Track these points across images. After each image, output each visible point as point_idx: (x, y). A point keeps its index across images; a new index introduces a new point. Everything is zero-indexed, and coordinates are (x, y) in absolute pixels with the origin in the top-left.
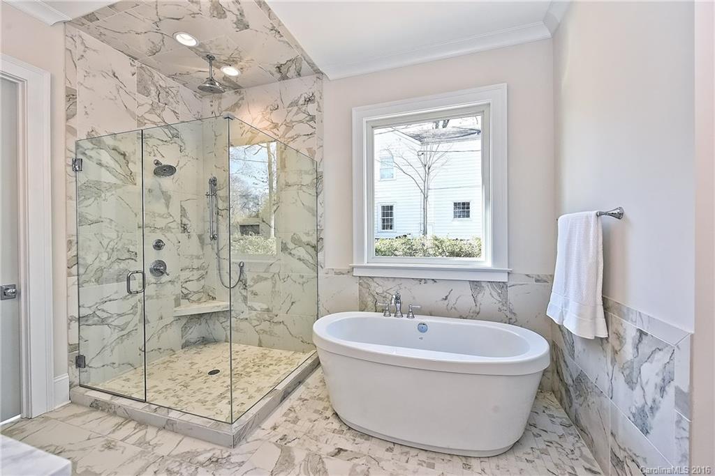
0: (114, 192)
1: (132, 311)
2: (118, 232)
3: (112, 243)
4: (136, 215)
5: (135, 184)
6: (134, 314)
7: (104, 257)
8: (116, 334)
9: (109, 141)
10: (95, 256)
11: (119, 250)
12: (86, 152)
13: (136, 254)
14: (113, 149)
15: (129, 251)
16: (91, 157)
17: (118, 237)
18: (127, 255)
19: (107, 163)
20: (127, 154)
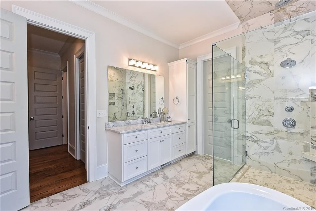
0: (261, 83)
1: (270, 142)
2: (263, 102)
3: (260, 107)
4: (273, 93)
5: (273, 76)
6: (272, 144)
7: (256, 113)
8: (261, 150)
9: (259, 60)
10: (252, 112)
11: (263, 110)
12: (249, 69)
13: (273, 113)
14: (261, 63)
15: (269, 111)
16: (251, 70)
17: (263, 104)
18: (268, 113)
19: (258, 70)
20: (268, 63)
